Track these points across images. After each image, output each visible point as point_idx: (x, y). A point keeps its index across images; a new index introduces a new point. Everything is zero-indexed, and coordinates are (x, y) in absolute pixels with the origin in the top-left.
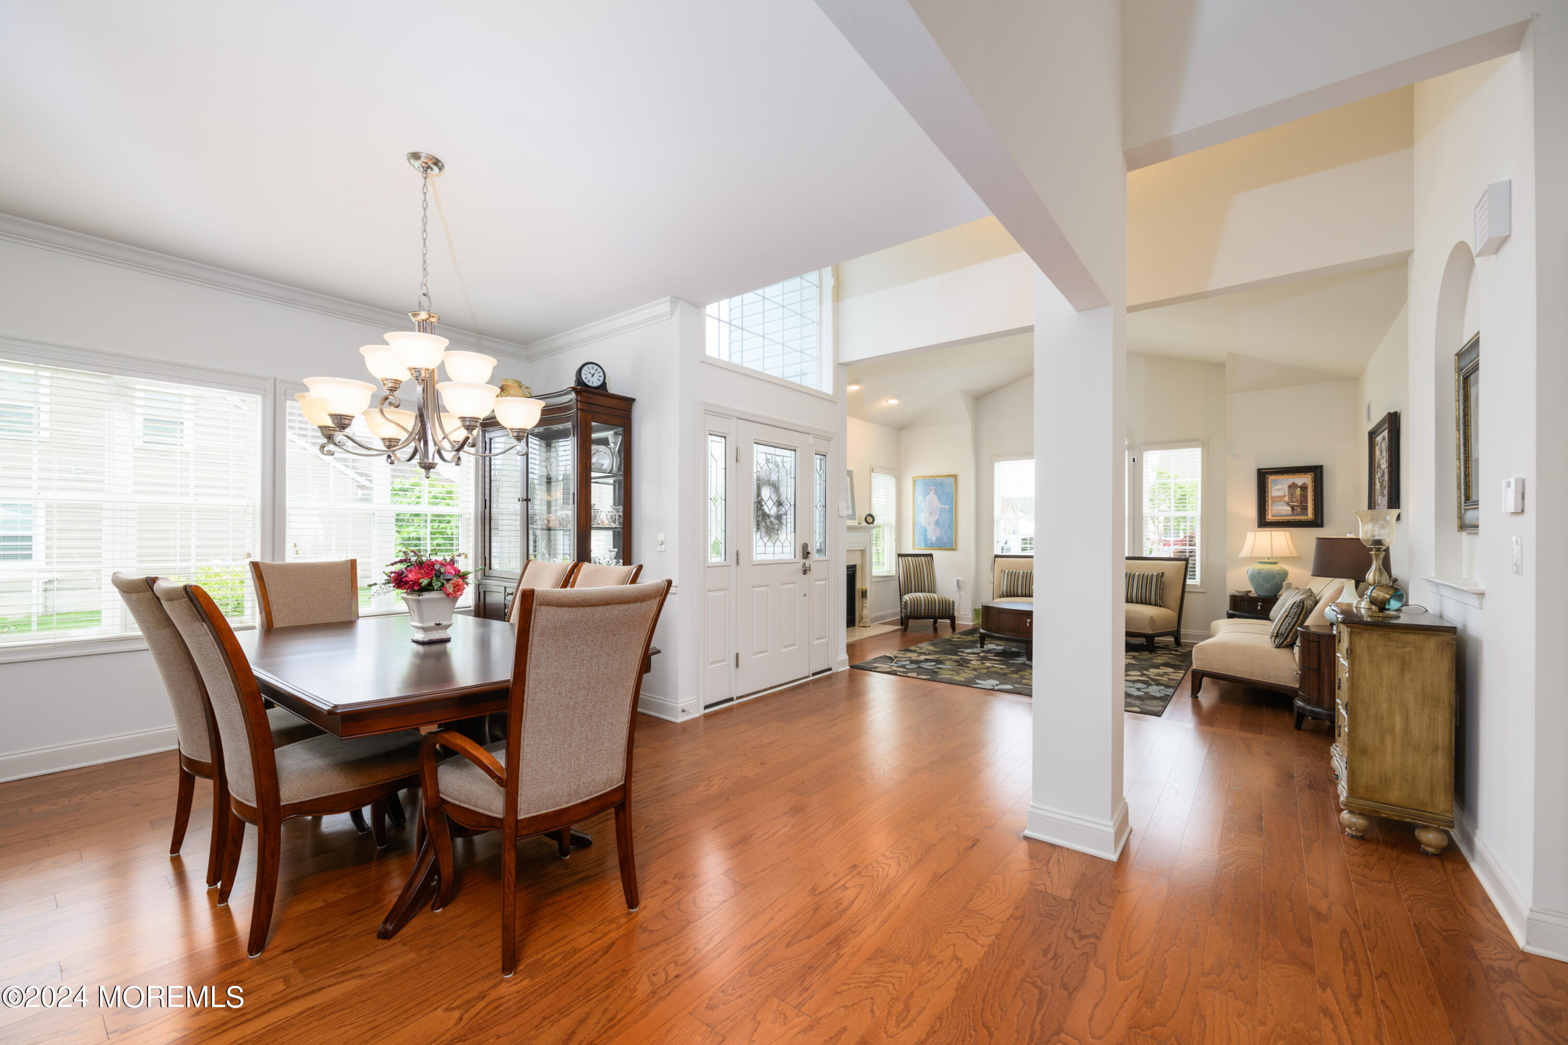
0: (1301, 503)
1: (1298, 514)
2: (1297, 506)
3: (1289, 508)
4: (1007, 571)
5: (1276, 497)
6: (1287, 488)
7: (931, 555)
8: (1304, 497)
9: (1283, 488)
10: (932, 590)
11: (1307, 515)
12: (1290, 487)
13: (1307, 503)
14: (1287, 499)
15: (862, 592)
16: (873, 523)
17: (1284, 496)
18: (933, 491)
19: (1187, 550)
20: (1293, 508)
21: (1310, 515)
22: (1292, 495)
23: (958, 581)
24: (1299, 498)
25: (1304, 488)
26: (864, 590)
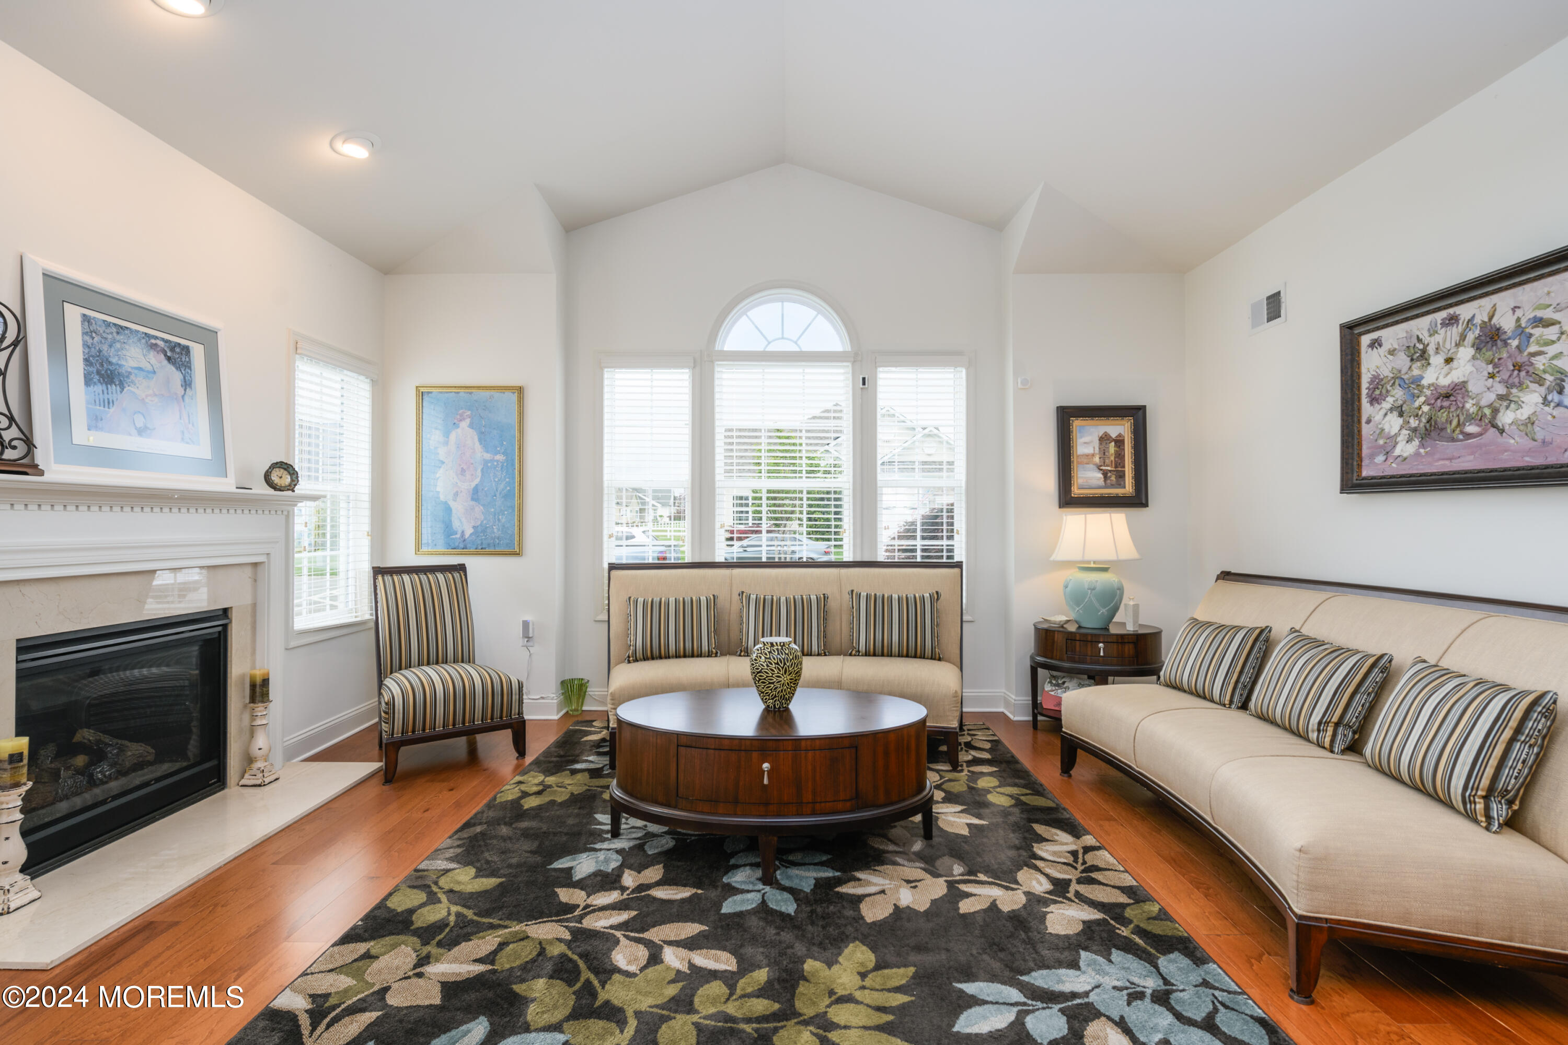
0: (1116, 467)
1: (1112, 486)
2: (1110, 471)
3: (1100, 475)
4: (641, 600)
5: (1083, 455)
6: (1098, 441)
7: (461, 568)
8: (1120, 456)
9: (1091, 442)
10: (465, 656)
11: (1124, 487)
12: (1101, 439)
13: (1124, 467)
14: (1097, 459)
15: (253, 686)
16: (291, 487)
17: (1093, 455)
18: (468, 421)
19: (945, 548)
20: (1105, 474)
21: (1129, 488)
22: (1103, 453)
23: (526, 624)
24: (1112, 458)
25: (1119, 442)
26: (258, 681)
